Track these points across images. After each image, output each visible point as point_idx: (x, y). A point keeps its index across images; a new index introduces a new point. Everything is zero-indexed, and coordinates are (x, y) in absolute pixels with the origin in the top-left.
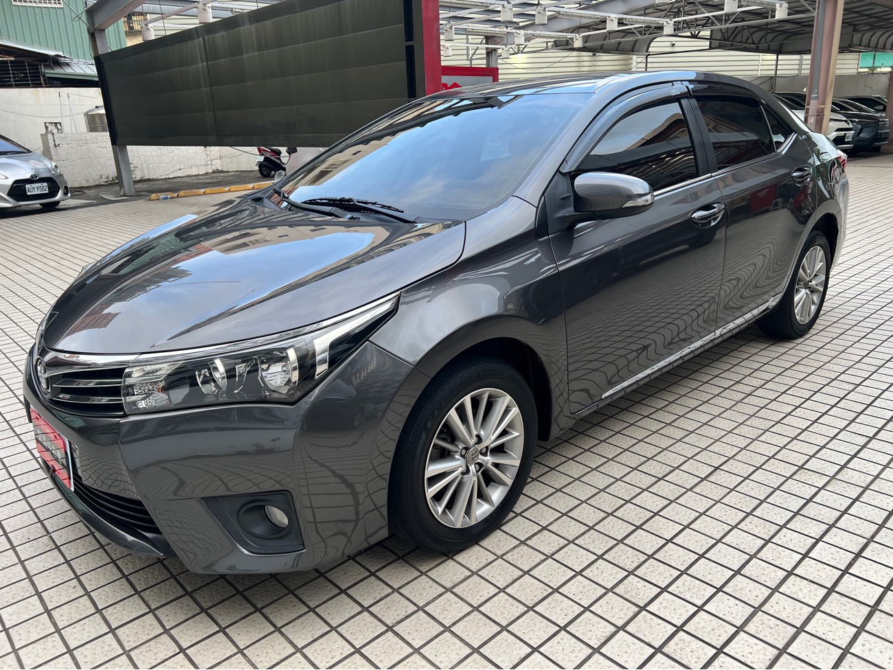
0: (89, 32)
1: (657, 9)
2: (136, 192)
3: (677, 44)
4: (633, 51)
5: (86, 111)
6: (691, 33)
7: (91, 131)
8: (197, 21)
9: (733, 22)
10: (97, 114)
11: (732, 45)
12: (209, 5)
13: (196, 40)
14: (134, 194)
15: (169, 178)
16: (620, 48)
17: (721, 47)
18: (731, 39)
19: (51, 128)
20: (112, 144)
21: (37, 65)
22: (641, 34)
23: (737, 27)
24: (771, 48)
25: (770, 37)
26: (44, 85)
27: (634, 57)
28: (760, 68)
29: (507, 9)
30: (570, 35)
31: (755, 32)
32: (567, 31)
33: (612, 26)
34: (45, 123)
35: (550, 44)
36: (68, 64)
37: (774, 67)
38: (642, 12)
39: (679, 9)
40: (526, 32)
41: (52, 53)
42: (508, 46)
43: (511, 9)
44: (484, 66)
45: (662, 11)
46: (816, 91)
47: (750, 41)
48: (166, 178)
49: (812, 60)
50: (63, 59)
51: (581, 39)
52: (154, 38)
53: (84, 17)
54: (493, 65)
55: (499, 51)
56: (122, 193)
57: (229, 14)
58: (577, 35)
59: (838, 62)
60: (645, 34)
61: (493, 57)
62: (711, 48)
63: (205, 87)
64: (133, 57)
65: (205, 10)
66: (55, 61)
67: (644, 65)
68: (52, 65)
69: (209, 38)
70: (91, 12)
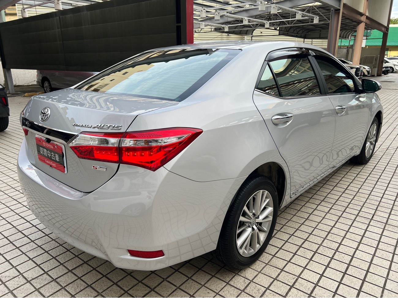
1: (261, 16)
2: (16, 92)
3: (263, 32)
4: (246, 34)
6: (275, 28)
11: (289, 34)
12: (60, 1)
14: (14, 93)
15: (29, 85)
17: (283, 34)
20: (3, 68)
22: (254, 27)
27: (246, 37)
29: (203, 12)
31: (297, 29)
32: (222, 24)
35: (212, 29)
38: (255, 17)
39: (270, 17)
40: (205, 23)
43: (205, 12)
48: (28, 85)
49: (328, 42)
51: (228, 28)
56: (8, 92)
58: (226, 26)
60: (256, 27)
62: (279, 35)
63: (59, 41)
64: (17, 25)
65: (58, 3)
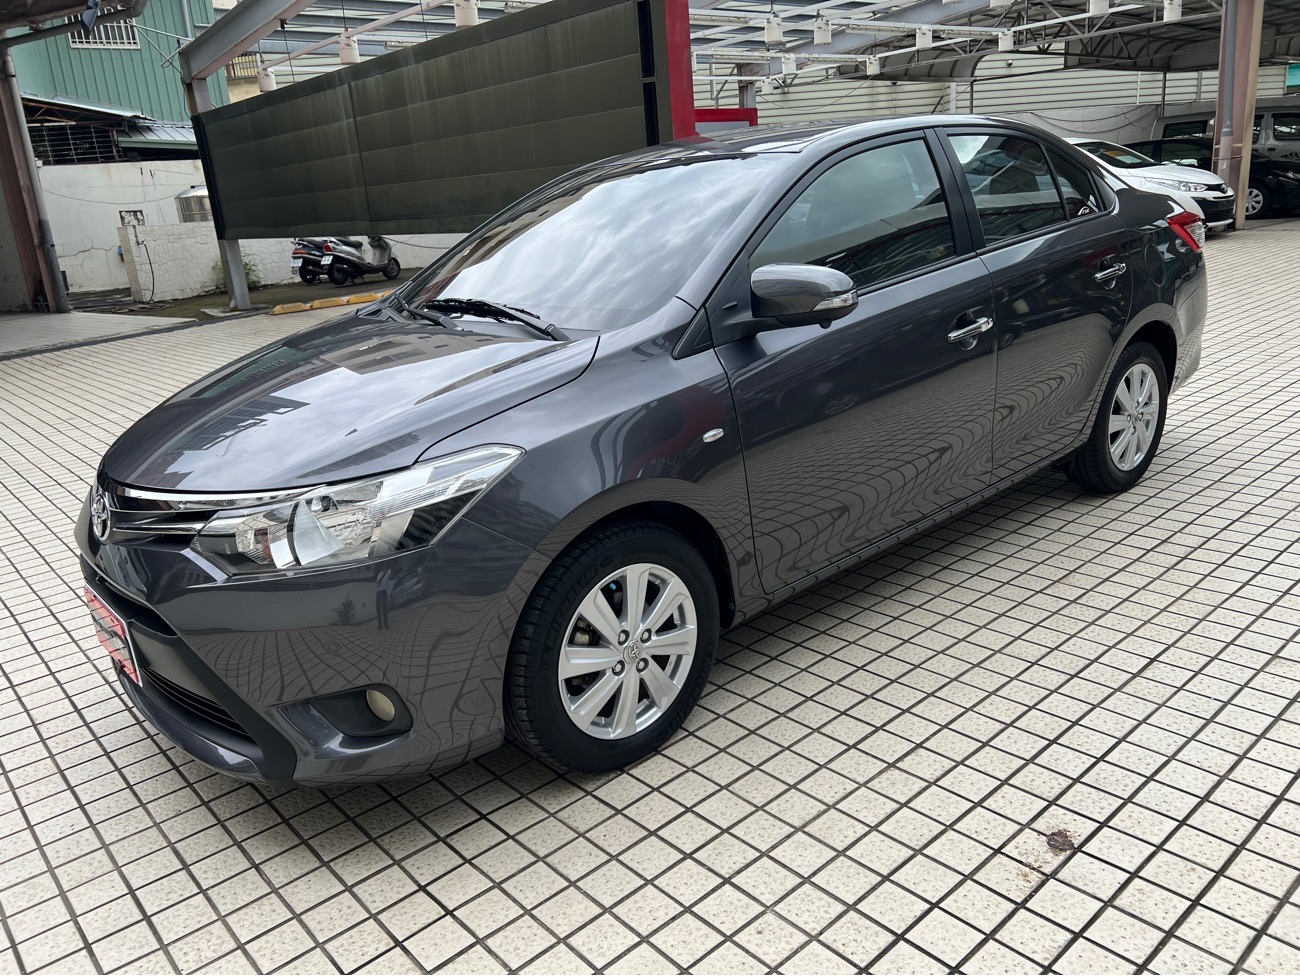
0: (183, 82)
1: (987, 15)
2: (252, 303)
3: (1015, 63)
4: (951, 76)
5: (178, 193)
6: (1039, 47)
7: (185, 221)
8: (337, 60)
9: (1100, 28)
10: (193, 197)
11: (1098, 61)
12: (355, 38)
13: (338, 89)
14: (249, 306)
15: (294, 283)
16: (933, 72)
17: (1082, 65)
18: (1096, 53)
19: (129, 218)
20: (219, 239)
21: (108, 131)
22: (965, 52)
23: (1104, 36)
24: (1154, 65)
25: (1154, 46)
26: (117, 158)
27: (953, 85)
28: (1139, 93)
29: (774, 24)
30: (860, 58)
31: (1131, 41)
32: (857, 51)
33: (924, 42)
34: (120, 212)
35: (831, 72)
36: (149, 129)
37: (1160, 91)
38: (966, 20)
39: (1020, 14)
40: (798, 56)
41: (128, 114)
42: (772, 77)
43: (779, 25)
44: (737, 107)
45: (994, 17)
46: (1229, 123)
47: (1125, 53)
49: (1222, 78)
50: (142, 121)
51: (877, 62)
52: (275, 87)
53: (177, 63)
54: (749, 105)
55: (757, 84)
56: (232, 305)
57: (381, 51)
58: (871, 56)
59: (1260, 79)
60: (971, 51)
61: (750, 93)
62: (1067, 67)
63: (352, 153)
64: (247, 115)
65: (348, 45)
66: (132, 126)
67: (968, 96)
68: (127, 130)
69: (357, 86)
70: (186, 55)
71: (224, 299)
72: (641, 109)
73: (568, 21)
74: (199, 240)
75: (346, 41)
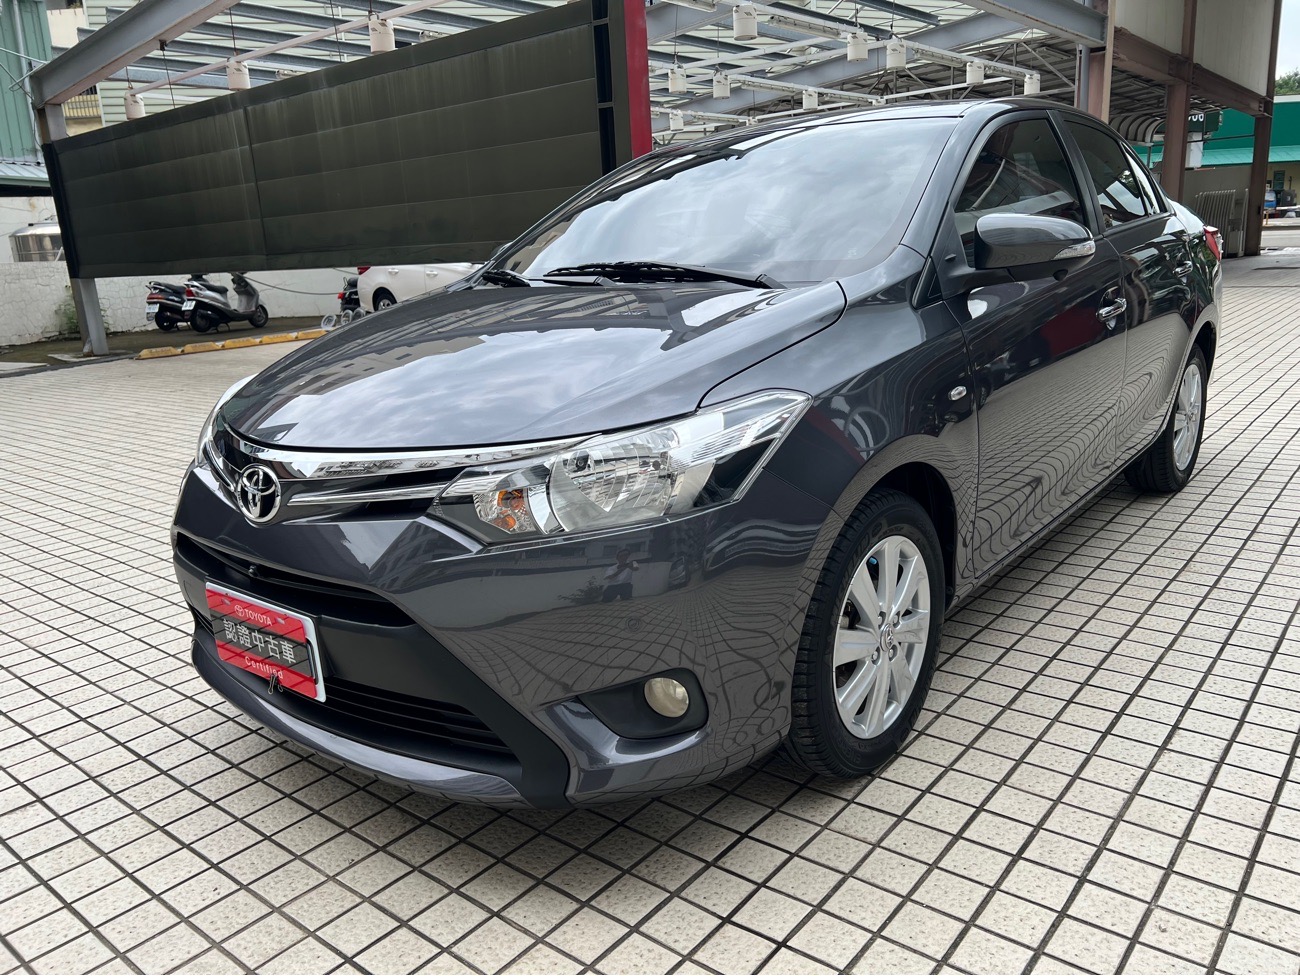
0: (34, 108)
2: (109, 348)
5: (12, 231)
7: (21, 261)
10: (32, 235)
12: (245, 63)
13: (233, 114)
14: (106, 351)
15: (148, 331)
29: (678, 74)
30: (742, 119)
33: (811, 103)
38: (839, 88)
40: (685, 112)
43: (683, 76)
48: (143, 331)
52: (145, 115)
53: (28, 87)
56: (86, 349)
58: (750, 118)
65: (239, 70)
69: (255, 111)
70: (39, 78)
71: (78, 344)
72: (595, 136)
73: (513, 44)
74: (40, 281)
75: (236, 66)
